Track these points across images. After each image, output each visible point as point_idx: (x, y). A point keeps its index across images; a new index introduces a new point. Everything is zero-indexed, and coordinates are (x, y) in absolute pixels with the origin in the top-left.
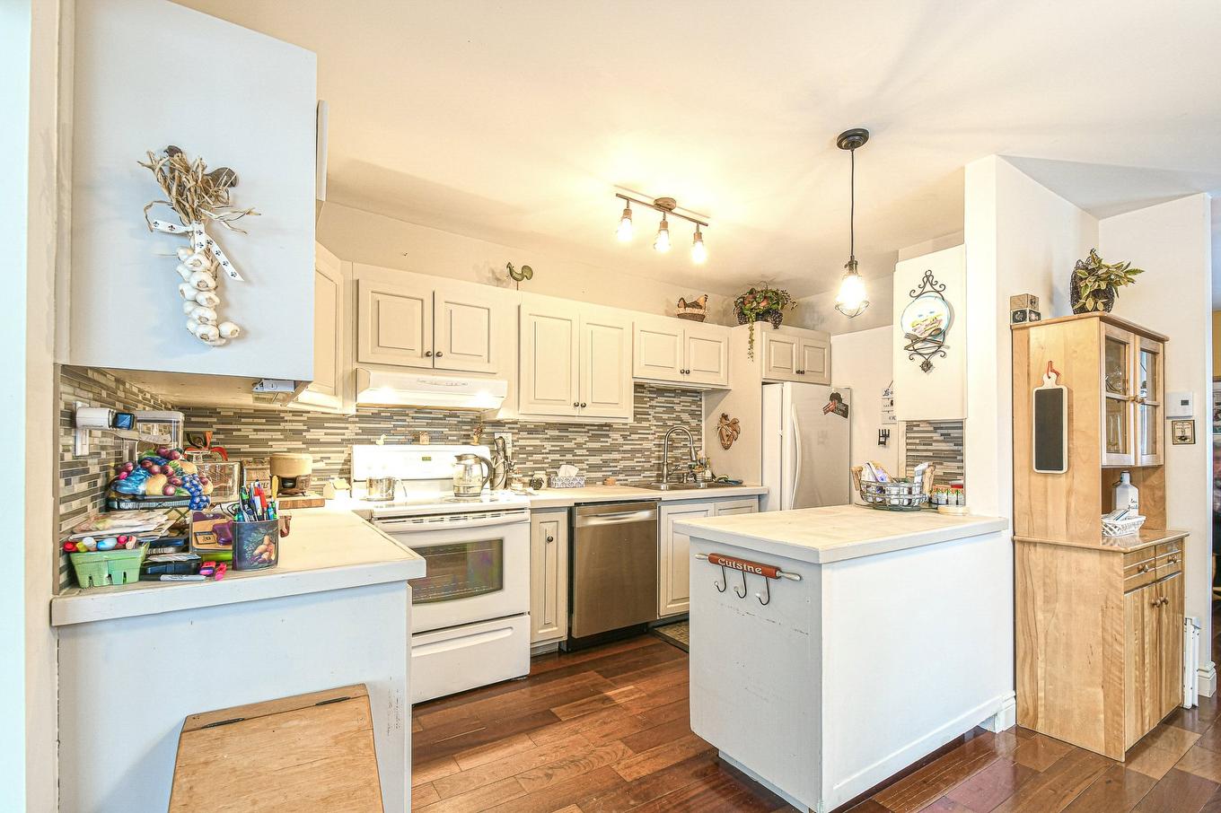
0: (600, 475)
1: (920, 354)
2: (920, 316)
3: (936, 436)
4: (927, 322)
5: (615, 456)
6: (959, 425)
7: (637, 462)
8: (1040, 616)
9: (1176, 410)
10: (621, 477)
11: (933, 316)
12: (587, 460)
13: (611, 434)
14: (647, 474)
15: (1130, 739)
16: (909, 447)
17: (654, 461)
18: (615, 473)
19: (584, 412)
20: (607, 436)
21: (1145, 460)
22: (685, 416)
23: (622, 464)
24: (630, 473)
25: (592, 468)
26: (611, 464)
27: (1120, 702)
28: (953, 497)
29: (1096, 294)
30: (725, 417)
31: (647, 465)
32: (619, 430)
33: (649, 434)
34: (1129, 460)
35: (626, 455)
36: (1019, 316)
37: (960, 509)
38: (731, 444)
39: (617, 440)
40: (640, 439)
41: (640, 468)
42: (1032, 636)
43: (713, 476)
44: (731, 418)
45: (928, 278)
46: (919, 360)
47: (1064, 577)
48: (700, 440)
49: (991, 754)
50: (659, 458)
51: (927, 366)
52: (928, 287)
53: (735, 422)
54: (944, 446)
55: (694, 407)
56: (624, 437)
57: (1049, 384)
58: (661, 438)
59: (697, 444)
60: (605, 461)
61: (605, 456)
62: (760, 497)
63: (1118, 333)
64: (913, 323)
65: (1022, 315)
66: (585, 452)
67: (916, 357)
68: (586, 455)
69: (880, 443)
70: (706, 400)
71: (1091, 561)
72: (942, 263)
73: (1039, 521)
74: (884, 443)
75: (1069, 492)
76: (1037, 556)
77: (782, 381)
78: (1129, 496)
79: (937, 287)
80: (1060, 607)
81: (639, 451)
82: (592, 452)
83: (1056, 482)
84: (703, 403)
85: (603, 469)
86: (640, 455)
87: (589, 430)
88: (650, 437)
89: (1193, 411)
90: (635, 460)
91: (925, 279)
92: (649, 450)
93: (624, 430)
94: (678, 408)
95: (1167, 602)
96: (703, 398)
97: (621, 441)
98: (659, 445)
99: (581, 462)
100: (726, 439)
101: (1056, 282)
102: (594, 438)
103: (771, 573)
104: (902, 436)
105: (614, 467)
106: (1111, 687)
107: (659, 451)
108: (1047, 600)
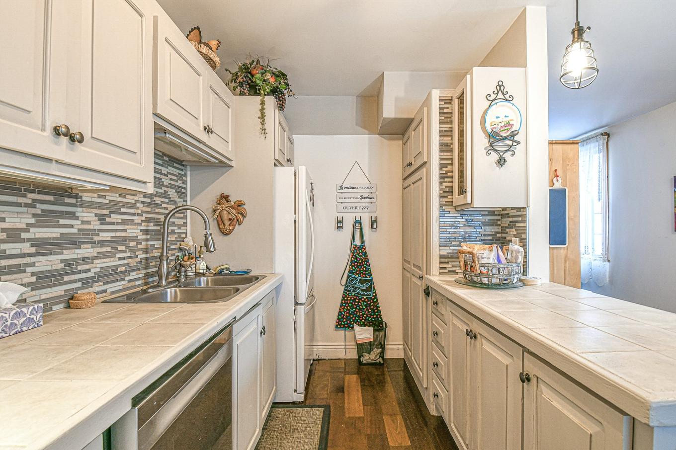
0: (59, 291)
1: (496, 150)
2: (497, 117)
4: (502, 124)
5: (87, 251)
7: (120, 259)
10: (97, 287)
11: (507, 119)
12: (33, 265)
13: (79, 212)
14: (133, 275)
16: (441, 230)
17: (141, 255)
18: (86, 283)
19: (81, 155)
20: (72, 215)
22: (172, 193)
23: (100, 264)
24: (111, 278)
25: (44, 279)
26: (80, 268)
30: (225, 197)
31: (133, 262)
32: (90, 205)
33: (134, 214)
35: (104, 250)
38: (233, 229)
39: (89, 223)
40: (124, 222)
41: (124, 269)
43: (208, 268)
44: (233, 199)
45: (500, 86)
46: (496, 156)
48: (185, 224)
50: (146, 250)
51: (501, 162)
52: (500, 95)
53: (240, 204)
55: (180, 183)
56: (102, 219)
57: (558, 185)
58: (148, 220)
59: (183, 230)
60: (69, 263)
61: (68, 254)
62: (277, 288)
64: (491, 123)
66: (26, 248)
67: (493, 153)
68: (30, 255)
69: (338, 227)
70: (191, 175)
72: (508, 75)
74: (342, 227)
79: (507, 96)
81: (124, 241)
82: (43, 247)
84: (188, 179)
85: (66, 279)
86: (123, 248)
87: (35, 201)
88: (137, 219)
90: (118, 256)
91: (498, 88)
92: (135, 238)
93: (101, 206)
94: (166, 181)
96: (188, 173)
97: (96, 225)
98: (146, 232)
99: (19, 269)
100: (227, 223)
102: (45, 219)
104: (436, 222)
105: (84, 271)
107: (147, 240)
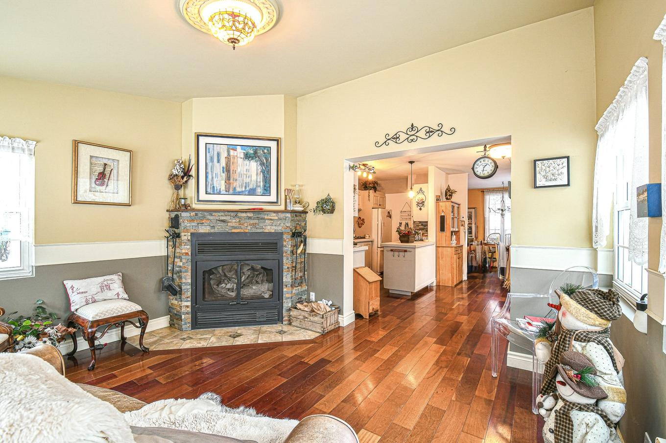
1: (419, 206)
3: (420, 225)
6: (427, 222)
8: (441, 261)
9: (462, 219)
11: (422, 198)
15: (455, 283)
16: (414, 227)
21: (457, 230)
27: (453, 275)
28: (425, 238)
29: (450, 195)
30: (360, 218)
34: (454, 230)
36: (437, 200)
37: (427, 240)
38: (362, 226)
42: (439, 265)
44: (362, 218)
45: (421, 189)
46: (419, 208)
47: (445, 253)
49: (433, 290)
51: (421, 209)
52: (421, 191)
53: (363, 220)
54: (422, 227)
57: (443, 214)
62: (372, 241)
63: (453, 204)
64: (418, 199)
65: (438, 199)
71: (449, 249)
72: (423, 186)
73: (441, 242)
75: (446, 236)
76: (440, 249)
77: (378, 208)
78: (454, 237)
79: (423, 192)
80: (444, 259)
83: (444, 234)
89: (464, 219)
95: (460, 258)
100: (360, 224)
101: (442, 191)
103: (405, 251)
106: (452, 273)
108: (442, 258)
